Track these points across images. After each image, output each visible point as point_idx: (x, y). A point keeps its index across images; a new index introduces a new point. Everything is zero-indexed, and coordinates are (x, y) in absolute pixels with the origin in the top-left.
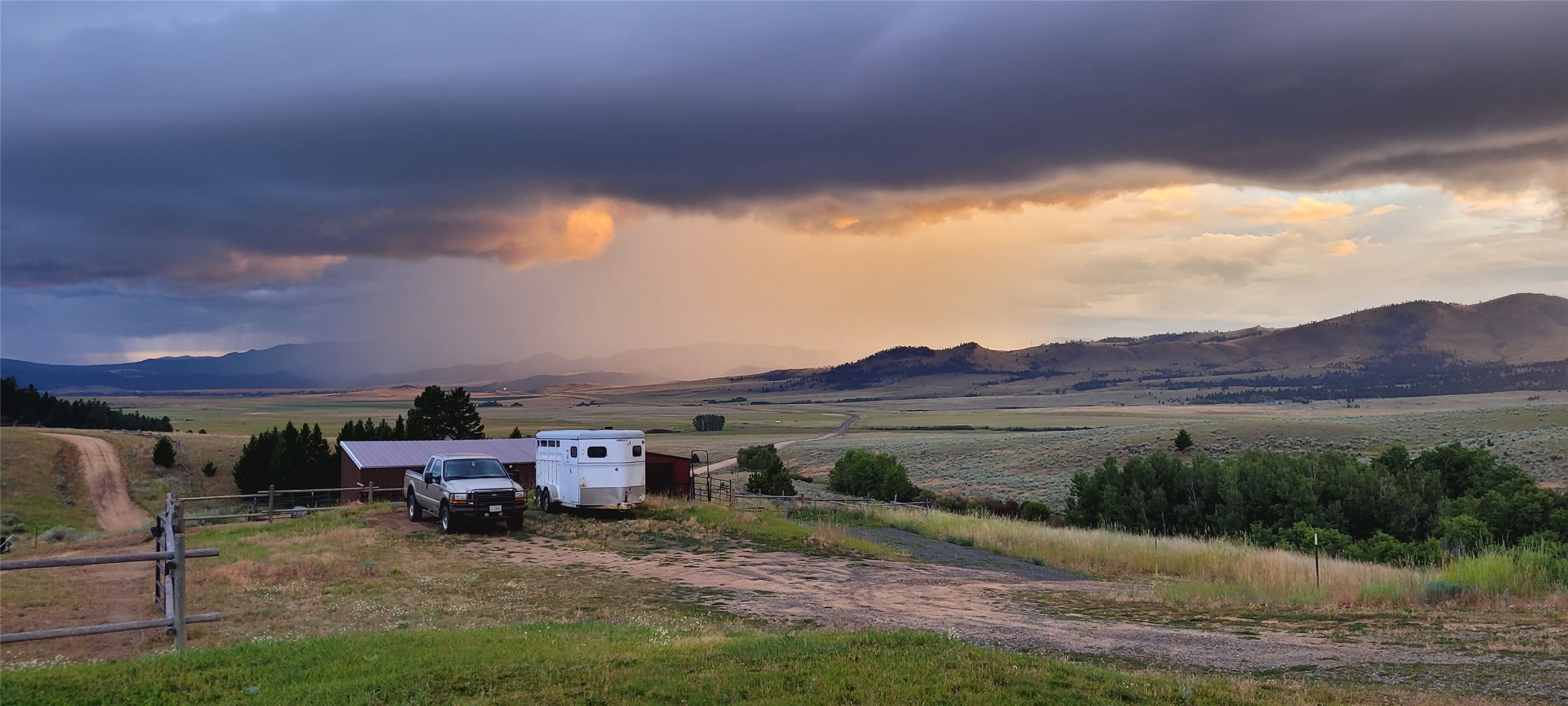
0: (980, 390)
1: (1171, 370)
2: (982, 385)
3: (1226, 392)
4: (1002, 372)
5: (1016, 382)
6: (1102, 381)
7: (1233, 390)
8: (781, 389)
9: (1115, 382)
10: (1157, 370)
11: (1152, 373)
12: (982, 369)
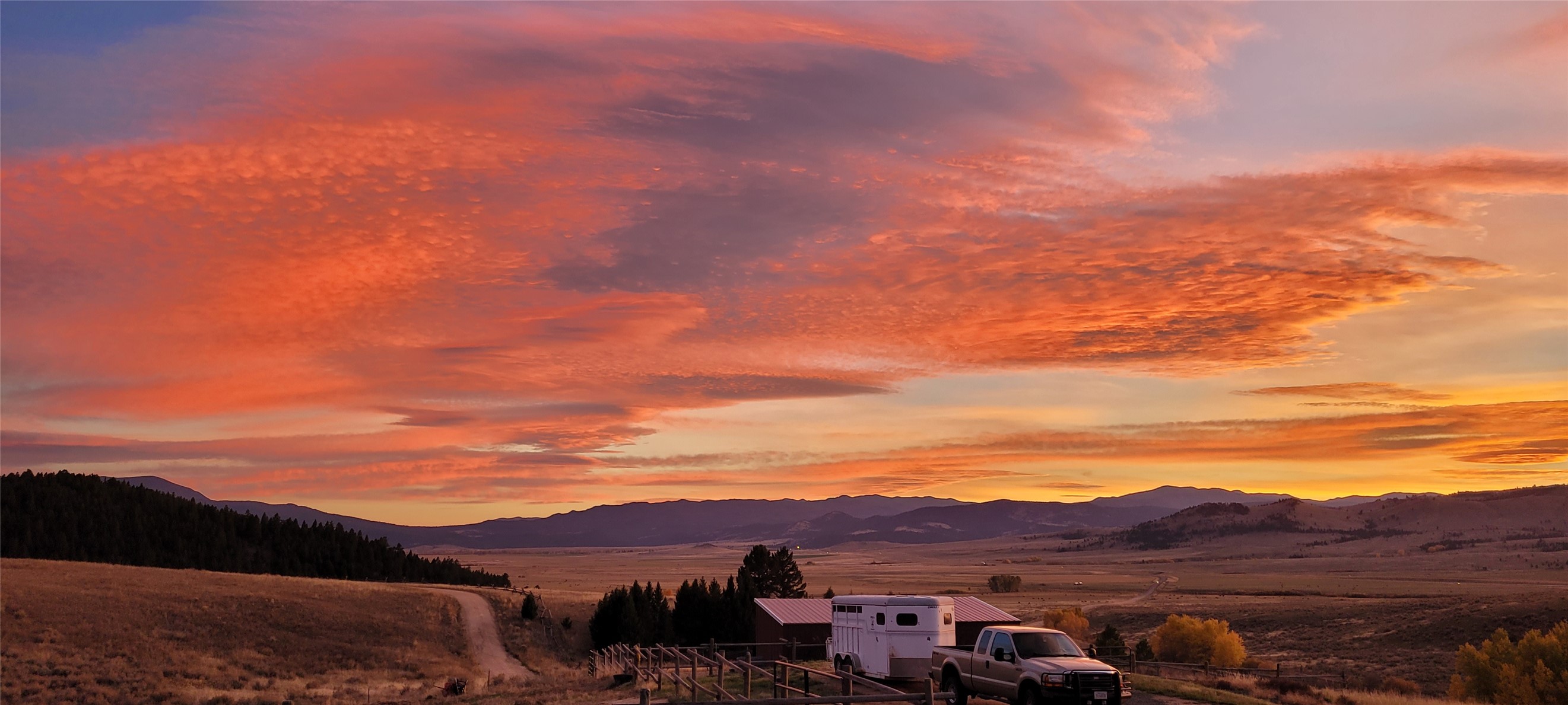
0: (1307, 550)
2: (1308, 545)
4: (1330, 531)
5: (1349, 542)
6: (1456, 542)
9: (1472, 543)
12: (1307, 528)
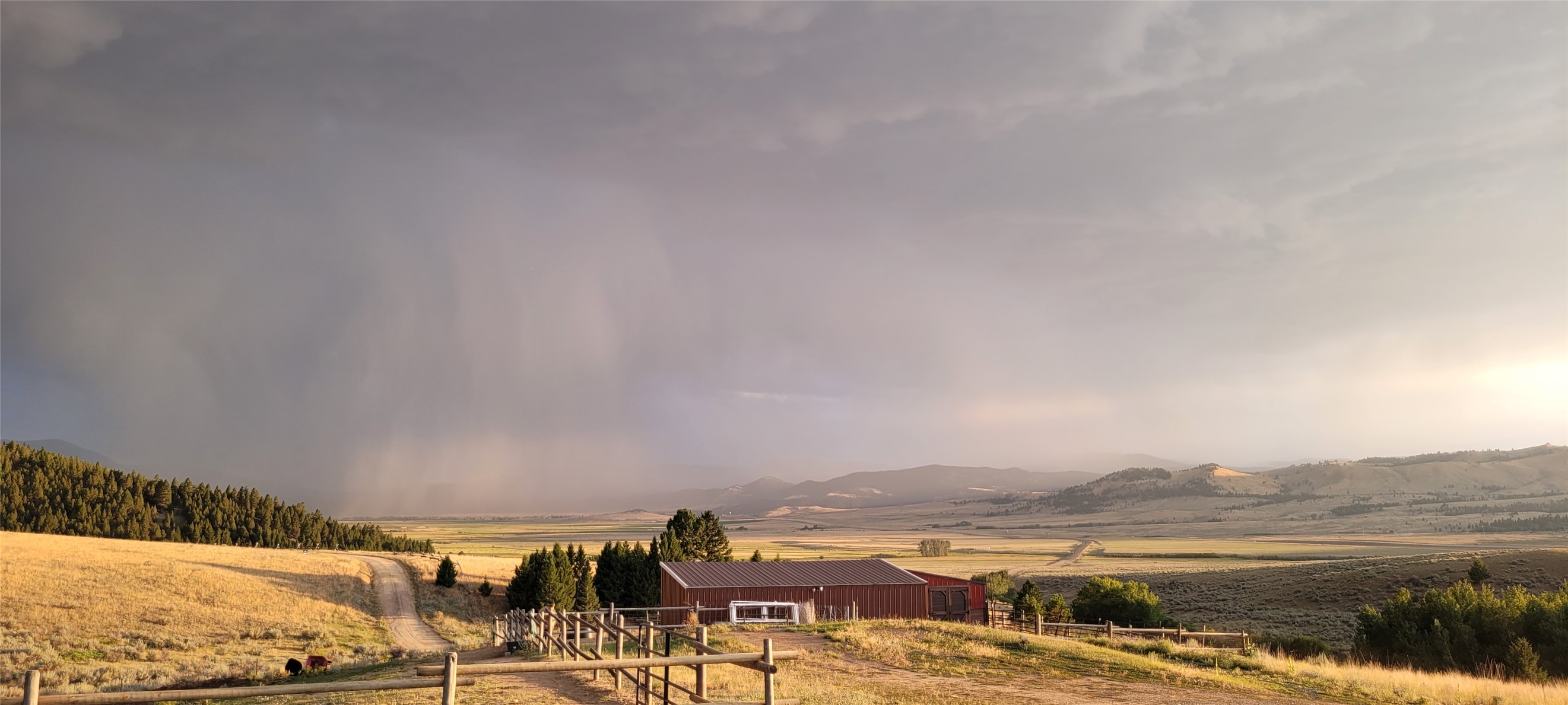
1: (1446, 493)
3: (1515, 518)
5: (1264, 507)
7: (1523, 516)
8: (1007, 513)
10: (1429, 494)
11: (1423, 497)
